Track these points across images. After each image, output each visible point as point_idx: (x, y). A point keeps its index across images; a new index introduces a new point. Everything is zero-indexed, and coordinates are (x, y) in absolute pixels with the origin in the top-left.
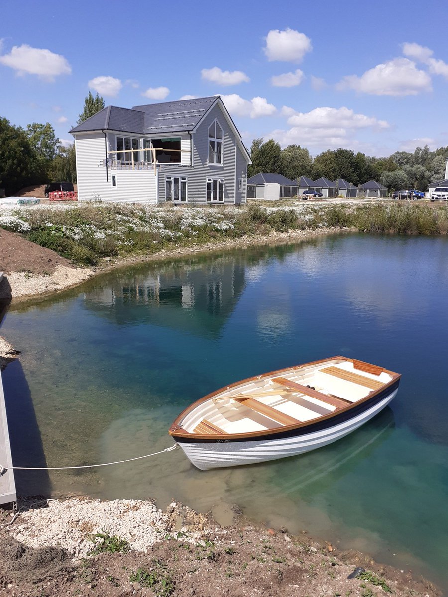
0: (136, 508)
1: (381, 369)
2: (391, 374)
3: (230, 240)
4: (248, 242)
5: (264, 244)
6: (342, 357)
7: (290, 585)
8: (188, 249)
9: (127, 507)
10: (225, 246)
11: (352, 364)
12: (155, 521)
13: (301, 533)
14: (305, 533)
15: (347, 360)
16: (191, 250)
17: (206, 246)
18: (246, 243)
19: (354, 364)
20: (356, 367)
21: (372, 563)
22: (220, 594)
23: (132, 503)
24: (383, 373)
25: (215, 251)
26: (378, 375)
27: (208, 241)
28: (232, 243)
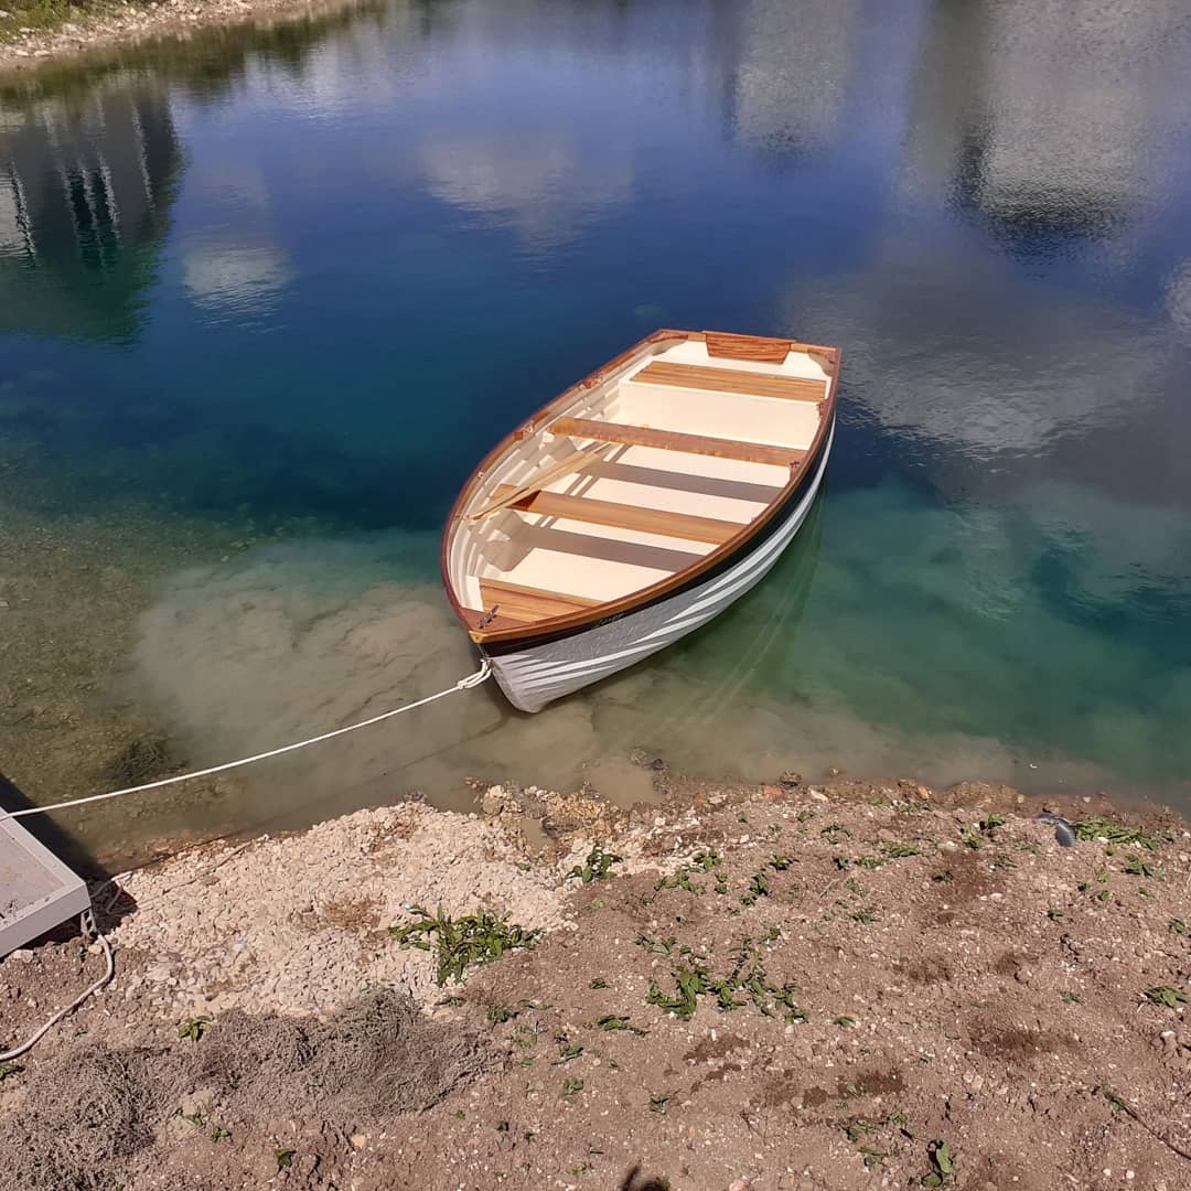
0: (404, 831)
1: (786, 344)
2: (817, 353)
3: (133, 11)
4: (194, 17)
5: (242, 19)
6: (672, 333)
7: (984, 898)
8: (9, 48)
9: (372, 834)
10: (125, 32)
11: (703, 346)
12: (489, 846)
13: (831, 775)
14: (839, 773)
15: (686, 338)
16: (20, 52)
17: (64, 37)
18: (188, 21)
19: (708, 344)
20: (714, 351)
21: (1021, 799)
22: (886, 969)
23: (383, 815)
24: (791, 355)
25: (93, 50)
26: (781, 361)
27: (67, 17)
28: (143, 20)
